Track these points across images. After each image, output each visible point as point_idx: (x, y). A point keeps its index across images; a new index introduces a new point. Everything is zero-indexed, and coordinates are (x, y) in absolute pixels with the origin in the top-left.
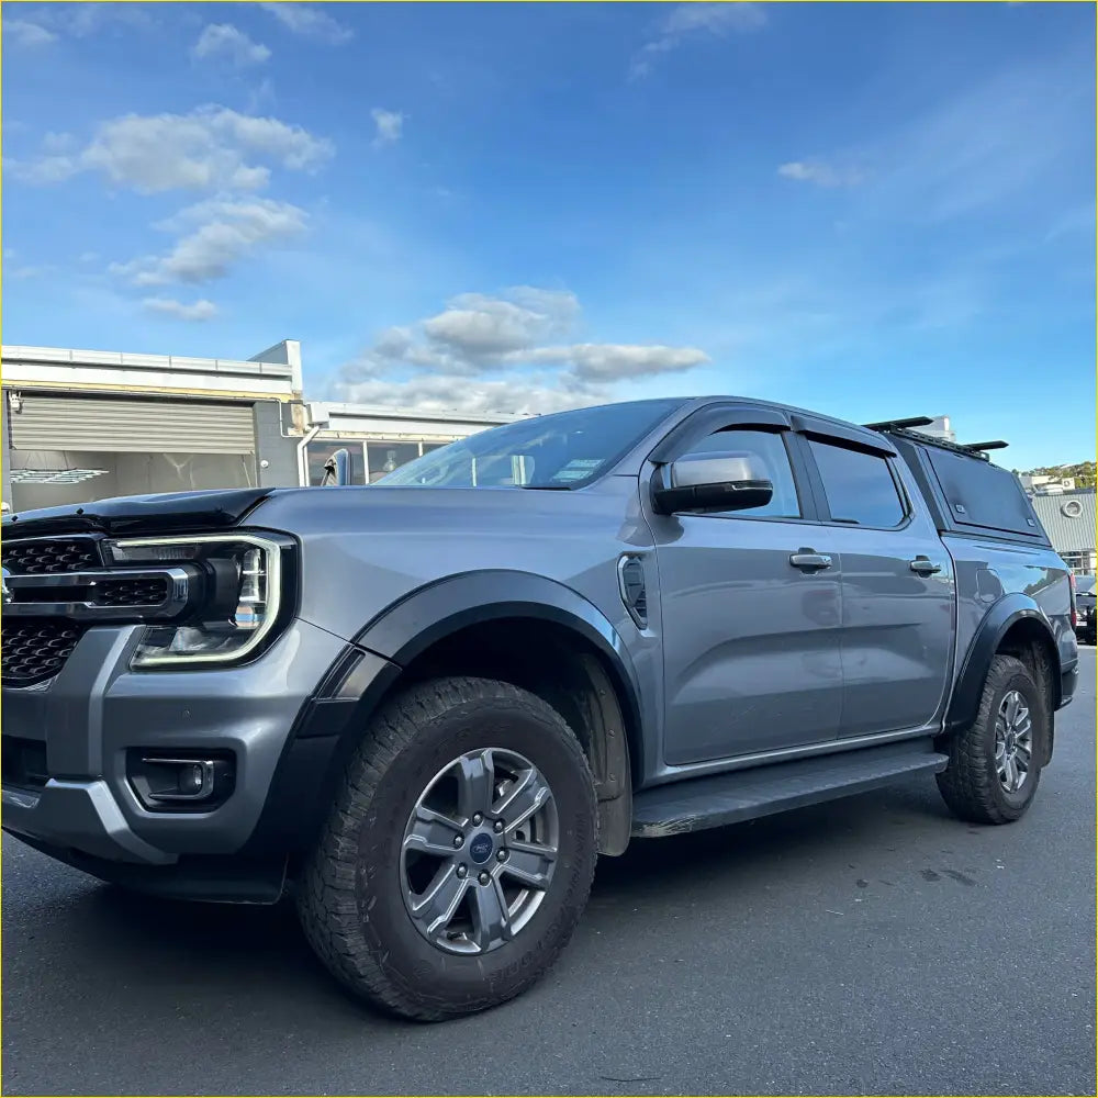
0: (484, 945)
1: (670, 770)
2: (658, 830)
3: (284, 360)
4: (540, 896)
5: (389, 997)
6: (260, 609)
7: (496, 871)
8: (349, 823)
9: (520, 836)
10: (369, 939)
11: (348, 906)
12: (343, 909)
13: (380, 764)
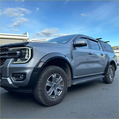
0: (55, 97)
1: (75, 77)
2: (74, 84)
3: (27, 35)
4: (62, 91)
5: (44, 103)
6: (28, 57)
7: (57, 88)
8: (40, 82)
9: (59, 84)
10: (42, 97)
11: (39, 92)
12: (39, 93)
13: (43, 75)
